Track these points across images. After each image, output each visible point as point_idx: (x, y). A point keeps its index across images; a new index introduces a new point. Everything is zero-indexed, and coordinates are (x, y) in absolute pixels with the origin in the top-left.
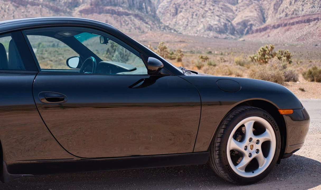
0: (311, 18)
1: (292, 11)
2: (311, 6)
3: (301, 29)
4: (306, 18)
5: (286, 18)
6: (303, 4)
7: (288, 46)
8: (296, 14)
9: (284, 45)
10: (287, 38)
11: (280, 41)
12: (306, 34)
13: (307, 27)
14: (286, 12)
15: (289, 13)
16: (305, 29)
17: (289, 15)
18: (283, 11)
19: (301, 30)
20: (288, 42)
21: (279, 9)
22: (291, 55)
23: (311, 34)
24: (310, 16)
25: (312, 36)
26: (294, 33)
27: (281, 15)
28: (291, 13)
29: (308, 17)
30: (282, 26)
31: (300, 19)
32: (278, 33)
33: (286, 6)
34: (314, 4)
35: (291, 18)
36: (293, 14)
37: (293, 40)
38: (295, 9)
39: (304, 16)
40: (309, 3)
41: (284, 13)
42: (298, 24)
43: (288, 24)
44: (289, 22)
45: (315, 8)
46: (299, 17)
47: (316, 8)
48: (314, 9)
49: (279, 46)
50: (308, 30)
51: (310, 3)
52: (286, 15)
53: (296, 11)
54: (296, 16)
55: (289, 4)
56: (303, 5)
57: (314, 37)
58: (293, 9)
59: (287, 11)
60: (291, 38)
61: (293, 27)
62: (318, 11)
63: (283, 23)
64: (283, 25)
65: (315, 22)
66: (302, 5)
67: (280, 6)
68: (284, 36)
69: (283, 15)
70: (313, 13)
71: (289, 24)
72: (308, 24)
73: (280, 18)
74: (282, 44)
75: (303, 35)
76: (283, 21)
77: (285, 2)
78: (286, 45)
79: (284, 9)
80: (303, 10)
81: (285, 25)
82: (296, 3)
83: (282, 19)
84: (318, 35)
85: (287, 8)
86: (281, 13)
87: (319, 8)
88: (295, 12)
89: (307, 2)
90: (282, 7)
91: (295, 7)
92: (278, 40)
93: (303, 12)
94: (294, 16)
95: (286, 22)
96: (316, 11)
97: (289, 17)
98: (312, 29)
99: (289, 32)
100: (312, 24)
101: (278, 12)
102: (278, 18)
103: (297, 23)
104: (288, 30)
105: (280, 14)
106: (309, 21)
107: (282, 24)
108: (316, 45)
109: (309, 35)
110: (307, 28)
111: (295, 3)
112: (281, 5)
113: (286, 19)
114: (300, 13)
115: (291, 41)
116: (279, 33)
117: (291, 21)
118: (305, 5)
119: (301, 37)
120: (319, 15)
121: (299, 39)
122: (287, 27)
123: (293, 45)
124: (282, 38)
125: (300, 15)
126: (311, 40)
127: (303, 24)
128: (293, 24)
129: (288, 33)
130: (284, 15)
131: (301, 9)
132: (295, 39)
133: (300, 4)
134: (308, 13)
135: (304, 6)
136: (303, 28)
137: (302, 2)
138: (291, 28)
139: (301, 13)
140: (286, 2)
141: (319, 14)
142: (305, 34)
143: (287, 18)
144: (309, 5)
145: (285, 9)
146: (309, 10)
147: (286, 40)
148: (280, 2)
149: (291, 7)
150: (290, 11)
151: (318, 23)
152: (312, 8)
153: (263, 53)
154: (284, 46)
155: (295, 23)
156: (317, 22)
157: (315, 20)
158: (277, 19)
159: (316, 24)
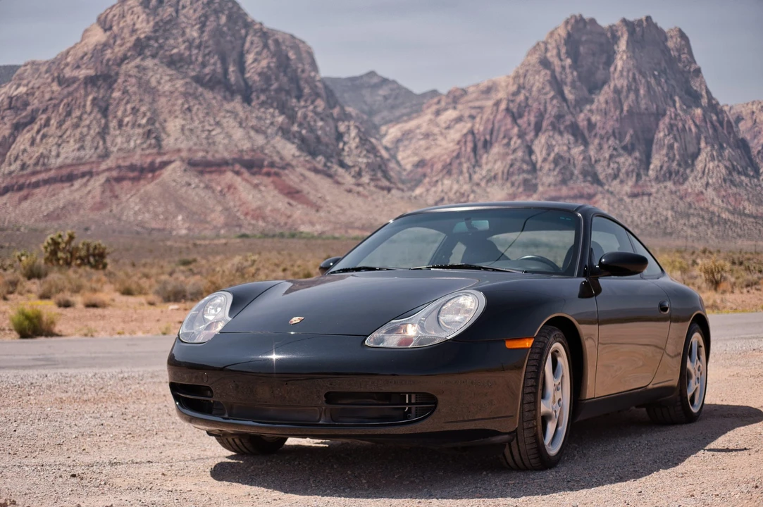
0: (75, 172)
1: (34, 157)
2: (77, 146)
3: (54, 195)
4: (65, 172)
5: (21, 173)
6: (60, 142)
7: (26, 231)
8: (44, 164)
9: (18, 230)
10: (23, 216)
11: (9, 222)
12: (64, 207)
13: (66, 191)
14: (22, 160)
15: (28, 163)
16: (61, 195)
17: (29, 166)
18: (16, 159)
19: (53, 198)
20: (27, 223)
21: (8, 154)
22: (107, 251)
23: (75, 206)
24: (73, 168)
25: (78, 210)
26: (39, 204)
27: (13, 168)
28: (32, 162)
29: (69, 170)
30: (13, 190)
31: (52, 173)
32: (6, 204)
33: (22, 147)
34: (84, 141)
35: (34, 173)
36: (36, 164)
37: (36, 220)
38: (42, 154)
39: (60, 167)
40: (72, 141)
41: (19, 163)
42: (47, 186)
43: (26, 185)
44: (28, 182)
45: (84, 149)
46: (51, 169)
47: (87, 151)
48: (82, 153)
49: (9, 232)
50: (68, 197)
51: (75, 141)
52: (23, 167)
53: (44, 158)
54: (43, 168)
55: (29, 143)
56: (59, 145)
57: (82, 212)
58: (37, 155)
59: (25, 158)
60: (33, 215)
61: (37, 191)
62: (91, 157)
63: (17, 183)
64: (16, 187)
65: (85, 180)
66: (56, 144)
67: (10, 147)
68: (17, 212)
69: (16, 166)
70: (79, 162)
71: (29, 184)
72: (68, 184)
73: (10, 173)
74: (15, 228)
75: (58, 208)
76: (15, 181)
77: (22, 140)
78: (22, 229)
79: (18, 155)
80: (58, 155)
81: (21, 188)
82: (44, 141)
83: (13, 175)
84: (89, 206)
85: (24, 151)
86: (12, 162)
87: (93, 151)
88: (41, 160)
89: (67, 137)
90: (14, 149)
91: (41, 150)
92: (5, 219)
93: (60, 160)
94: (38, 168)
95: (22, 181)
96: (88, 157)
97: (29, 170)
98: (77, 196)
99: (29, 201)
100: (77, 184)
101: (7, 160)
102: (6, 172)
103: (47, 182)
104: (26, 198)
105: (10, 164)
106: (70, 178)
107: (13, 186)
108: (87, 229)
109: (70, 207)
110: (66, 194)
111: (42, 139)
112: (13, 147)
113: (22, 176)
114: (52, 161)
115: (33, 220)
116: (8, 205)
117: (34, 179)
118: (63, 145)
119: (53, 212)
120: (94, 165)
121: (49, 217)
122: (24, 193)
123: (36, 230)
124: (13, 215)
125: (52, 166)
126: (75, 218)
127: (59, 185)
128: (37, 185)
129: (25, 204)
130: (19, 167)
131: (54, 153)
132: (41, 215)
133: (54, 142)
134: (69, 161)
135: (61, 147)
136: (58, 193)
137: (56, 139)
138: (33, 194)
139: (54, 162)
140: (24, 140)
141: (93, 162)
142: (61, 205)
143: (25, 172)
144: (72, 145)
145: (20, 154)
146: (72, 155)
147: (21, 220)
148: (11, 140)
149: (35, 149)
150: (31, 158)
151: (92, 182)
152: (79, 149)
153: (52, 248)
154: (18, 233)
155: (41, 183)
156: (88, 181)
157: (83, 175)
158: (3, 174)
159: (85, 185)
